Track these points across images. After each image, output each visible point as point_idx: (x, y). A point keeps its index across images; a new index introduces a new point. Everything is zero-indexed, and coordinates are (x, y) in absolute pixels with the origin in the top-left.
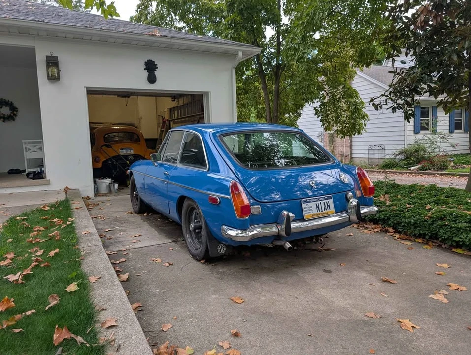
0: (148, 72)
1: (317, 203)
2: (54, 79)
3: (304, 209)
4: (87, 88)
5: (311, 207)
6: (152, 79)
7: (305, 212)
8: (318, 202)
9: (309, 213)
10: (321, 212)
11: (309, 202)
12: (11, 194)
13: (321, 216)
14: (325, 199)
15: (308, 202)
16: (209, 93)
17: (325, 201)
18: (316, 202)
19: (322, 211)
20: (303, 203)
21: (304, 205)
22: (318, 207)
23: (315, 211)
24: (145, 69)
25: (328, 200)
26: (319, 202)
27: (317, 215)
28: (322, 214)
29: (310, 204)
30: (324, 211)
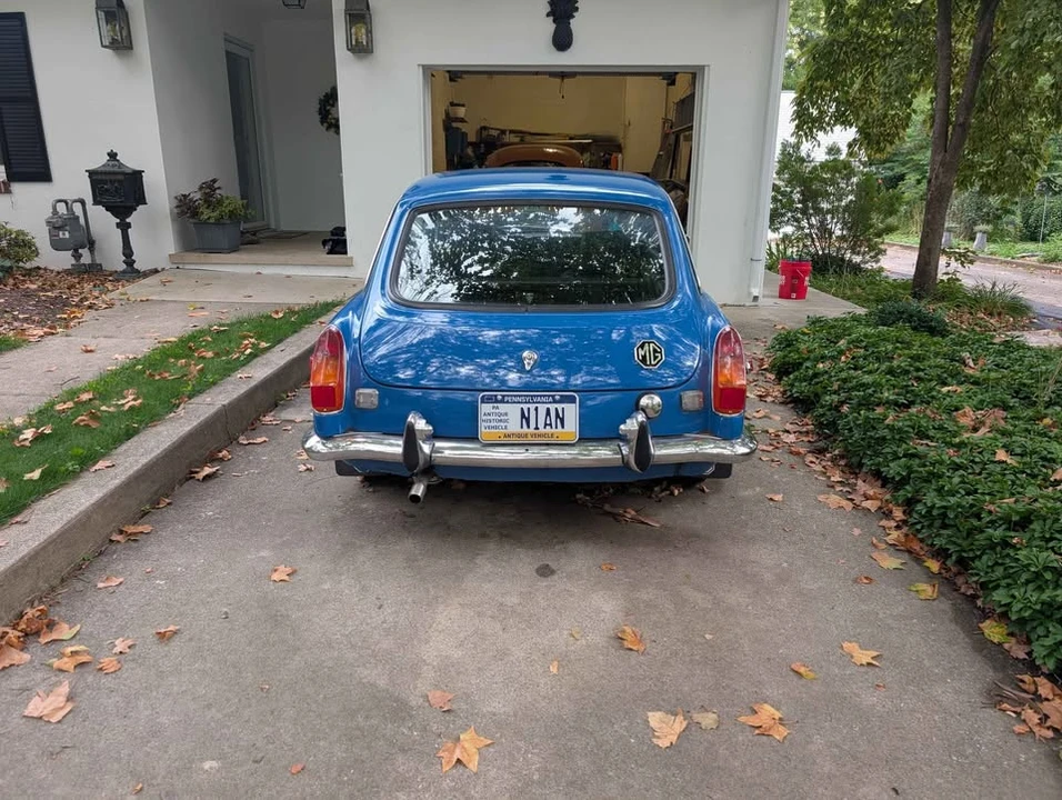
0: (554, 21)
1: (525, 406)
2: (362, 49)
3: (481, 417)
4: (423, 66)
5: (506, 414)
6: (562, 41)
7: (484, 424)
8: (528, 405)
9: (496, 428)
10: (532, 430)
11: (502, 401)
12: (288, 277)
13: (530, 440)
14: (555, 402)
15: (497, 401)
16: (706, 68)
17: (552, 407)
18: (522, 405)
19: (537, 428)
20: (482, 402)
21: (485, 408)
22: (525, 418)
23: (514, 425)
24: (548, 15)
25: (563, 405)
26: (532, 407)
27: (519, 435)
28: (533, 435)
29: (503, 408)
30: (542, 430)
